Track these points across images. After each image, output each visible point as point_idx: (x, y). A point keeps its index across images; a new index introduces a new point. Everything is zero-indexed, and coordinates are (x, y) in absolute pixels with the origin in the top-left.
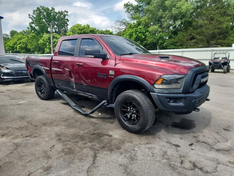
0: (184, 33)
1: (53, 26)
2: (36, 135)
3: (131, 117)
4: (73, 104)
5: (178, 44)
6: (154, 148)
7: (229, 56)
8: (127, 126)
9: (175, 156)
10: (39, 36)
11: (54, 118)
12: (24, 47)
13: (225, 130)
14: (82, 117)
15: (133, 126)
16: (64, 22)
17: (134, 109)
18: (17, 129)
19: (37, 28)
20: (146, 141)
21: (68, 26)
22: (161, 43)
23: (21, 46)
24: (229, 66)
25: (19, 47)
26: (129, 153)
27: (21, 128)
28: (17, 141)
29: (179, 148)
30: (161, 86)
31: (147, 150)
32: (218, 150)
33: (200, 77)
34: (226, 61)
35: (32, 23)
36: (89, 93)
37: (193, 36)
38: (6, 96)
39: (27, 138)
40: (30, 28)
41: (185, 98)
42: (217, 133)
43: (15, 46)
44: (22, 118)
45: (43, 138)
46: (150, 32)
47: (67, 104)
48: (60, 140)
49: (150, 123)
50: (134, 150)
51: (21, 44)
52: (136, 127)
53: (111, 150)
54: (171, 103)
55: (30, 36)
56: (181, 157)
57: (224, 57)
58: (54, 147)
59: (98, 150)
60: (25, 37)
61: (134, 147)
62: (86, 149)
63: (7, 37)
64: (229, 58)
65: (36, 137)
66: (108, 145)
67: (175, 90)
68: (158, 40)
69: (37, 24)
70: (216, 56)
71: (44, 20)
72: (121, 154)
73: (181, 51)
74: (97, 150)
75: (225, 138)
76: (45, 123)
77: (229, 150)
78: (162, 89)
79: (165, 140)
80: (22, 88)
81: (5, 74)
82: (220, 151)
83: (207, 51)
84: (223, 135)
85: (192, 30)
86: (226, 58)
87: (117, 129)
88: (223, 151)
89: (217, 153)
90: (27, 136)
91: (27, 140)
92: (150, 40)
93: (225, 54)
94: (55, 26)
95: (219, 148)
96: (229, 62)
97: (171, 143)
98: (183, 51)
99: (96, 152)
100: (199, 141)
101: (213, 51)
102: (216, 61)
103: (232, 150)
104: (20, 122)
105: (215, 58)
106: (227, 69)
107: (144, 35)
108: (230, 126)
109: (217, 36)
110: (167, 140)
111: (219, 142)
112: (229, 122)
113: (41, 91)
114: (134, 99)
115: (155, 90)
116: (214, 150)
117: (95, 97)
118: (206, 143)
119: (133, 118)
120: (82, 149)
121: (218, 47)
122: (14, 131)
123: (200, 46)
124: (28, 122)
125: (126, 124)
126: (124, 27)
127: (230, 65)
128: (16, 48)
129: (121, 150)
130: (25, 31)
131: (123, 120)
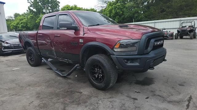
0: (155, 7)
1: (47, 8)
2: (21, 94)
3: (98, 76)
4: (54, 68)
5: (150, 17)
6: (115, 101)
7: (195, 24)
8: (95, 84)
9: (131, 107)
10: (37, 16)
11: (38, 80)
12: (25, 26)
13: (180, 85)
14: (61, 78)
15: (100, 84)
16: (56, 4)
17: (100, 70)
18: (7, 89)
19: (35, 10)
20: (110, 96)
21: (59, 7)
22: (137, 16)
23: (23, 25)
24: (195, 33)
25: (21, 26)
26: (93, 106)
27: (10, 89)
28: (4, 99)
29: (136, 101)
30: (119, 50)
31: (109, 103)
32: (170, 102)
33: (154, 41)
34: (192, 28)
35: (31, 6)
36: (66, 59)
37: (164, 9)
38: (4, 64)
39: (13, 96)
40: (29, 10)
41: (140, 58)
42: (173, 87)
43: (18, 25)
44: (13, 81)
45: (25, 96)
46: (126, 8)
47: (50, 69)
48: (39, 97)
49: (112, 81)
50: (98, 103)
51: (23, 24)
52: (102, 85)
53: (79, 104)
54: (128, 63)
55: (29, 17)
56: (136, 108)
57: (190, 25)
58: (33, 103)
59: (68, 104)
60: (25, 18)
61: (99, 101)
62: (58, 103)
63: (11, 19)
64: (194, 26)
65: (20, 95)
66: (77, 100)
67: (131, 52)
68: (134, 14)
69: (35, 7)
70: (184, 25)
71: (40, 4)
72: (86, 107)
73: (154, 23)
74: (66, 104)
75: (179, 92)
76: (30, 84)
77: (180, 102)
78: (120, 52)
79: (126, 95)
80: (19, 58)
81: (5, 48)
82: (171, 102)
83: (176, 21)
84: (177, 90)
85: (162, 4)
86: (192, 26)
87: (88, 87)
88: (174, 102)
89: (168, 104)
90: (13, 95)
91: (12, 98)
92: (127, 15)
93: (191, 23)
94: (49, 8)
95: (171, 100)
96: (195, 29)
97: (130, 97)
98: (155, 22)
99: (66, 106)
100: (155, 95)
101: (181, 20)
102: (184, 29)
103: (182, 101)
104: (11, 84)
105: (183, 27)
106: (193, 35)
107: (121, 11)
108: (185, 82)
109: (185, 8)
110: (128, 95)
111: (172, 95)
112: (185, 79)
113: (31, 59)
114: (99, 62)
115: (115, 53)
116: (167, 102)
117: (71, 62)
118: (160, 96)
119: (100, 77)
120: (54, 104)
121: (186, 17)
122: (4, 91)
123: (170, 17)
124: (16, 84)
125: (95, 83)
126: (105, 5)
127: (196, 31)
128: (19, 27)
129: (87, 104)
130: (26, 13)
131: (92, 79)
